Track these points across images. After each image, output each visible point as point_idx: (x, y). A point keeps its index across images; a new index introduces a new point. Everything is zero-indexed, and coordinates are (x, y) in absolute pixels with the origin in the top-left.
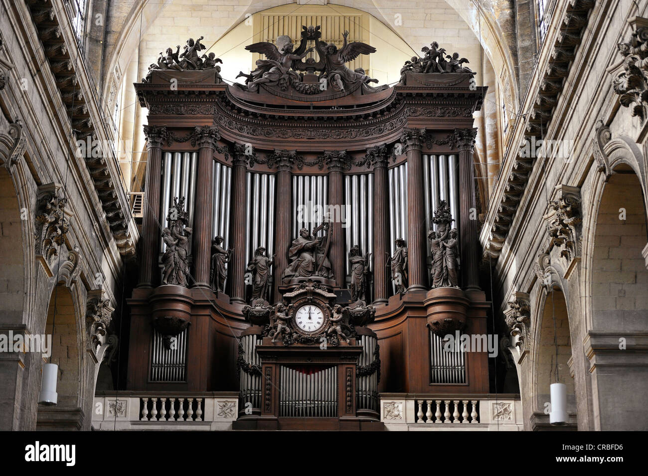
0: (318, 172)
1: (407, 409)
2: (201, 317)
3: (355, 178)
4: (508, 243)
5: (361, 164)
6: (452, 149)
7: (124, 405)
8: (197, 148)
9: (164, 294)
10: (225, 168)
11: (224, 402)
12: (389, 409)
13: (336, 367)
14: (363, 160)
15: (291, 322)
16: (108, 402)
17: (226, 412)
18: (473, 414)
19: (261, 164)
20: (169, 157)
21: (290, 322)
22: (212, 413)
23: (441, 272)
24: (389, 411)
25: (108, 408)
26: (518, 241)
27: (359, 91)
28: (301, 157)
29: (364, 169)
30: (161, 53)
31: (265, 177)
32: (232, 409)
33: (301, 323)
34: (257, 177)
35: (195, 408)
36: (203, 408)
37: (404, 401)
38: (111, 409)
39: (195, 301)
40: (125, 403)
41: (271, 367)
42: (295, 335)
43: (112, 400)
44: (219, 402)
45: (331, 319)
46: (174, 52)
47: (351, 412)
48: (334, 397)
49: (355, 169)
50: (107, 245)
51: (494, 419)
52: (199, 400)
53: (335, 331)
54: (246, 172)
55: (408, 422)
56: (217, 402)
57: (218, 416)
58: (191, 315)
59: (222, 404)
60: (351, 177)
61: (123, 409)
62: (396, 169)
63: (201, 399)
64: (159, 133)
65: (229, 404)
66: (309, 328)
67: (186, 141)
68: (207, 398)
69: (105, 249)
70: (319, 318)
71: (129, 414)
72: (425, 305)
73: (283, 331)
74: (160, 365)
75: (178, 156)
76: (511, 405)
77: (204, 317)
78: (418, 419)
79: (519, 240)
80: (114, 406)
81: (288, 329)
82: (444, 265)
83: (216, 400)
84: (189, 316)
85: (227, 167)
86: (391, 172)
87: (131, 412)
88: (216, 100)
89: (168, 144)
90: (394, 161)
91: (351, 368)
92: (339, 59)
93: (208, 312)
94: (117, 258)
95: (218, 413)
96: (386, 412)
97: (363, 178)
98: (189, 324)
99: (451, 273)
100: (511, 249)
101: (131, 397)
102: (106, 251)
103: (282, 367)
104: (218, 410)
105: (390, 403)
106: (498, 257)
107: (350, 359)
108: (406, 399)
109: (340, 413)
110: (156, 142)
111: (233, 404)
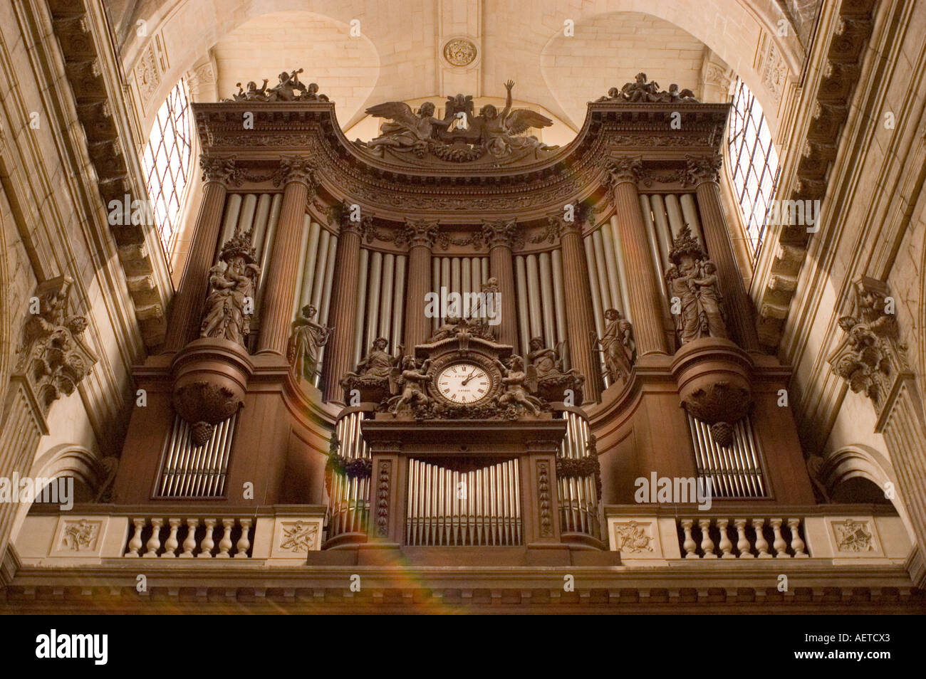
0: (473, 251)
1: (663, 533)
2: (264, 396)
3: (531, 260)
4: (812, 256)
5: (540, 240)
6: (685, 187)
7: (94, 530)
8: (281, 187)
9: (198, 347)
10: (326, 234)
11: (295, 524)
12: (625, 535)
13: (516, 461)
14: (542, 235)
15: (427, 384)
16: (65, 525)
17: (298, 541)
18: (796, 543)
19: (384, 240)
20: (236, 201)
21: (426, 386)
22: (268, 546)
23: (696, 321)
24: (626, 539)
25: (62, 535)
26: (840, 224)
27: (533, 155)
28: (447, 235)
29: (546, 244)
30: (239, 85)
31: (390, 258)
32: (311, 536)
33: (447, 391)
34: (378, 257)
35: (236, 535)
36: (251, 537)
37: (654, 521)
38: (68, 538)
39: (256, 369)
40: (97, 528)
41: (390, 461)
42: (436, 406)
43: (73, 522)
44: (284, 524)
45: (505, 379)
46: (259, 87)
47: (551, 535)
48: (514, 510)
49: (529, 247)
50: (104, 263)
51: (839, 550)
52: (246, 522)
53: (512, 400)
54: (361, 248)
55: (667, 558)
56: (282, 525)
57: (280, 549)
58: (246, 393)
59: (289, 528)
60: (525, 257)
61: (91, 536)
62: (596, 234)
63: (250, 520)
64: (224, 167)
65: (304, 528)
66: (464, 398)
67: (265, 180)
68: (260, 517)
69: (99, 269)
70: (482, 384)
71: (102, 546)
72: (674, 370)
73: (415, 398)
74: (178, 472)
75: (251, 199)
76: (868, 525)
77: (269, 396)
78: (686, 553)
79: (841, 220)
80: (72, 531)
81: (424, 397)
82: (700, 310)
83: (279, 521)
84: (243, 392)
85: (331, 235)
86: (587, 240)
87: (107, 542)
88: (316, 128)
89: (237, 183)
90: (592, 224)
91: (547, 461)
92: (500, 126)
93: (278, 387)
94: (131, 324)
95: (281, 543)
96: (621, 542)
97: (543, 258)
98: (241, 405)
99: (713, 322)
100: (820, 265)
101: (110, 516)
102: (101, 272)
103: (412, 461)
104: (281, 538)
105: (626, 524)
106: (787, 314)
107: (542, 444)
108: (658, 517)
109: (528, 537)
110: (218, 177)
111: (311, 528)
